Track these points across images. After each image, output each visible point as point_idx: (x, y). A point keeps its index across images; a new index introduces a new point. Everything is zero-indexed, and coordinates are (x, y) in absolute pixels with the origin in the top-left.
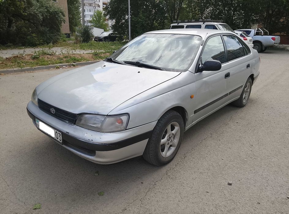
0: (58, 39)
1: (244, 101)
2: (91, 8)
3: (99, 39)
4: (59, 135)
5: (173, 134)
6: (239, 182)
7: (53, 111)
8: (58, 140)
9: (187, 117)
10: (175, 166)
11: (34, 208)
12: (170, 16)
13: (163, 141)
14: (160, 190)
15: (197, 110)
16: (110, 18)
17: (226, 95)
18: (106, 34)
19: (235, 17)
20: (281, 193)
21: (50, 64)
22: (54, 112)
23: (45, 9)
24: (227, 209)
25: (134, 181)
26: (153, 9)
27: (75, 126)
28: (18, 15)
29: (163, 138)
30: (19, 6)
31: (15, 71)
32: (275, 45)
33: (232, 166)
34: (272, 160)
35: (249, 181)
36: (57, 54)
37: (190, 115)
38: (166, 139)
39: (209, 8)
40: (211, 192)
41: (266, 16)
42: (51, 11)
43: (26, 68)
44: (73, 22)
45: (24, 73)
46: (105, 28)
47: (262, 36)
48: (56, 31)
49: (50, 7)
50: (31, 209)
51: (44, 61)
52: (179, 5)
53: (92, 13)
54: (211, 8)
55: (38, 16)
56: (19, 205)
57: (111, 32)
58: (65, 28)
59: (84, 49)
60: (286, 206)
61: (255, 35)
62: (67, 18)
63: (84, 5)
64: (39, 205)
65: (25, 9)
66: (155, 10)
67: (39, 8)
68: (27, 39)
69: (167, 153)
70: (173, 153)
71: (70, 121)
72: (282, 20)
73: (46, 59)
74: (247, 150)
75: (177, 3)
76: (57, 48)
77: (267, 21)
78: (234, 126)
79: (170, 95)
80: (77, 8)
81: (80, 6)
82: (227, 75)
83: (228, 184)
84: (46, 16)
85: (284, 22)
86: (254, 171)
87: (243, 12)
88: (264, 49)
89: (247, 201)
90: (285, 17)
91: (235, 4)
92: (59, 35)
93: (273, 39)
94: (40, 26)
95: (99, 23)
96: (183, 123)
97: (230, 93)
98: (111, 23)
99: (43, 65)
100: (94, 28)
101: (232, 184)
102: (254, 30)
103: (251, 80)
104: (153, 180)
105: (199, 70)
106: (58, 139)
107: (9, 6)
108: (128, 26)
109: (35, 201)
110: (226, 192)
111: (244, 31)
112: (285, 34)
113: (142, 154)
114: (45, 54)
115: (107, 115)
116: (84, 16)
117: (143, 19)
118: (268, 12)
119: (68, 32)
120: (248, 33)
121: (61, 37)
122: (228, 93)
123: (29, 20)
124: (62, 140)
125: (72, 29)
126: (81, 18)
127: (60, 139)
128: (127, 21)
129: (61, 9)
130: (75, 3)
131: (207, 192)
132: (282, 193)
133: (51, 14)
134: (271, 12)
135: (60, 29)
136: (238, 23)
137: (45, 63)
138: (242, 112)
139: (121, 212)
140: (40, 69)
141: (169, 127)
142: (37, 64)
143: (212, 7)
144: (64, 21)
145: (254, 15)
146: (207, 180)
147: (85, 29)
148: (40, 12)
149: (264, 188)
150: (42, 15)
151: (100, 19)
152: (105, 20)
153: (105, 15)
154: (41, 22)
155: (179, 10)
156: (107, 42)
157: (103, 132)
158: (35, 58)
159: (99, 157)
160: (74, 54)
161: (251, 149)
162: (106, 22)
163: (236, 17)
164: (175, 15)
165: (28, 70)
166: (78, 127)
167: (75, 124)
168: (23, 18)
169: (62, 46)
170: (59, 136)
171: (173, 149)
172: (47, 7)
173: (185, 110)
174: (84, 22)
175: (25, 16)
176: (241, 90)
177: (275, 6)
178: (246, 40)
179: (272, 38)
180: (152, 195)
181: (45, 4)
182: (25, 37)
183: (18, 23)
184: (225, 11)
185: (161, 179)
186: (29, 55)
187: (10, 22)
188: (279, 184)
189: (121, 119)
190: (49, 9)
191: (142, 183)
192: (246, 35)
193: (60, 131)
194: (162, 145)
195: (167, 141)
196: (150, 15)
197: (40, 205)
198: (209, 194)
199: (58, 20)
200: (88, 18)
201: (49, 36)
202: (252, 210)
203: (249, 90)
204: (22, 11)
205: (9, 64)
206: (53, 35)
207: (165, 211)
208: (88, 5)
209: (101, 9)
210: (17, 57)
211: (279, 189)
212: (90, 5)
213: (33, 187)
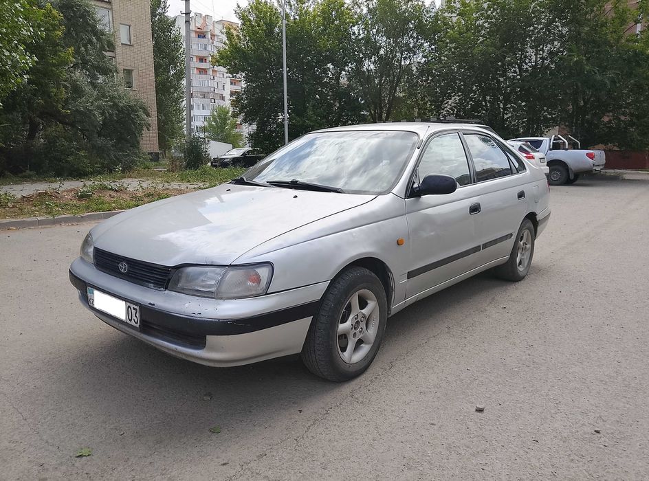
0: (133, 161)
1: (521, 269)
2: (207, 101)
3: (221, 164)
4: (134, 312)
5: (364, 316)
6: (499, 407)
7: (123, 268)
8: (133, 323)
9: (392, 283)
10: (369, 383)
11: (79, 454)
12: (371, 114)
13: (342, 327)
14: (335, 422)
15: (413, 271)
16: (245, 120)
17: (477, 249)
18: (237, 153)
19: (507, 114)
20: (583, 425)
21: (114, 208)
22: (125, 269)
23: (108, 101)
24: (470, 451)
25: (284, 409)
26: (335, 100)
27: (167, 291)
28: (51, 115)
29: (344, 320)
30: (55, 95)
31: (40, 223)
32: (595, 168)
33: (487, 380)
34: (571, 371)
35: (519, 405)
36: (131, 189)
37: (400, 281)
38: (348, 324)
39: (453, 98)
40: (440, 424)
41: (573, 112)
42: (122, 105)
43: (64, 216)
44: (167, 130)
45: (59, 226)
46: (234, 142)
47: (567, 150)
48: (129, 145)
49: (120, 97)
50: (71, 457)
51: (102, 203)
52: (390, 92)
53: (207, 112)
54: (458, 98)
55: (94, 115)
56: (46, 450)
57: (247, 148)
58: (149, 140)
59: (189, 182)
60: (592, 444)
61: (551, 150)
62: (153, 120)
63: (191, 96)
64: (87, 450)
65: (66, 101)
66: (340, 103)
67: (96, 100)
68: (67, 162)
69: (352, 356)
70: (367, 356)
71: (157, 284)
72: (606, 119)
73: (107, 198)
74: (522, 353)
75: (386, 89)
76: (130, 180)
77: (576, 122)
78: (497, 314)
79: (354, 234)
80: (177, 101)
81: (182, 97)
82: (475, 209)
83: (477, 411)
84: (111, 115)
85: (610, 122)
86: (531, 389)
87: (523, 104)
88: (572, 177)
89: (512, 439)
90: (611, 114)
91: (506, 89)
92: (135, 154)
93: (591, 156)
94: (97, 136)
95: (222, 131)
96: (384, 294)
97: (485, 246)
98: (247, 130)
99: (99, 210)
100: (211, 141)
101: (485, 411)
102: (548, 139)
103: (530, 224)
104: (322, 405)
105: (413, 192)
106: (131, 320)
107: (34, 95)
108: (284, 134)
109: (81, 444)
110: (470, 424)
111: (527, 141)
112: (616, 148)
113: (299, 350)
114: (105, 188)
115: (231, 266)
116: (190, 119)
117: (315, 121)
118: (575, 102)
119: (155, 149)
120: (537, 145)
121: (139, 157)
122: (480, 246)
123: (72, 125)
124: (140, 321)
125: (163, 143)
126: (185, 122)
127: (136, 321)
128: (281, 125)
129: (143, 101)
130: (172, 90)
131: (433, 424)
132: (586, 423)
133: (121, 111)
134: (582, 103)
135: (138, 143)
136: (514, 125)
137: (105, 206)
138: (517, 289)
139: (255, 459)
140: (94, 219)
141: (355, 300)
142: (87, 208)
143: (459, 96)
144: (148, 126)
145: (547, 111)
146: (433, 404)
147: (191, 141)
148: (99, 107)
149: (549, 416)
150: (103, 114)
151: (225, 124)
152: (235, 126)
153: (235, 115)
154: (100, 128)
155: (390, 103)
156: (238, 168)
157: (221, 299)
158: (82, 196)
159: (213, 349)
160: (168, 189)
161: (528, 352)
162: (237, 130)
163: (510, 115)
164: (381, 112)
165: (67, 220)
166: (173, 293)
167: (166, 288)
168: (62, 119)
169: (142, 177)
170: (134, 315)
171: (365, 349)
172: (112, 98)
173: (387, 267)
174: (190, 130)
175: (67, 116)
176: (511, 242)
177: (589, 92)
178: (533, 158)
179: (588, 154)
180: (320, 430)
181: (109, 92)
182: (63, 157)
183: (49, 130)
184: (486, 103)
185: (341, 404)
186: (71, 191)
187: (34, 129)
188: (580, 410)
189: (257, 274)
190: (117, 101)
191: (300, 411)
192: (532, 149)
193: (136, 303)
194: (340, 336)
195: (352, 329)
196: (328, 114)
197: (90, 449)
198: (435, 427)
199: (134, 124)
200: (198, 123)
201: (115, 156)
202: (522, 452)
203: (528, 246)
204: (60, 106)
205: (28, 208)
206: (124, 155)
207: (345, 456)
208: (199, 95)
209: (227, 104)
210: (46, 193)
211: (580, 417)
212: (204, 96)
213: (76, 421)
